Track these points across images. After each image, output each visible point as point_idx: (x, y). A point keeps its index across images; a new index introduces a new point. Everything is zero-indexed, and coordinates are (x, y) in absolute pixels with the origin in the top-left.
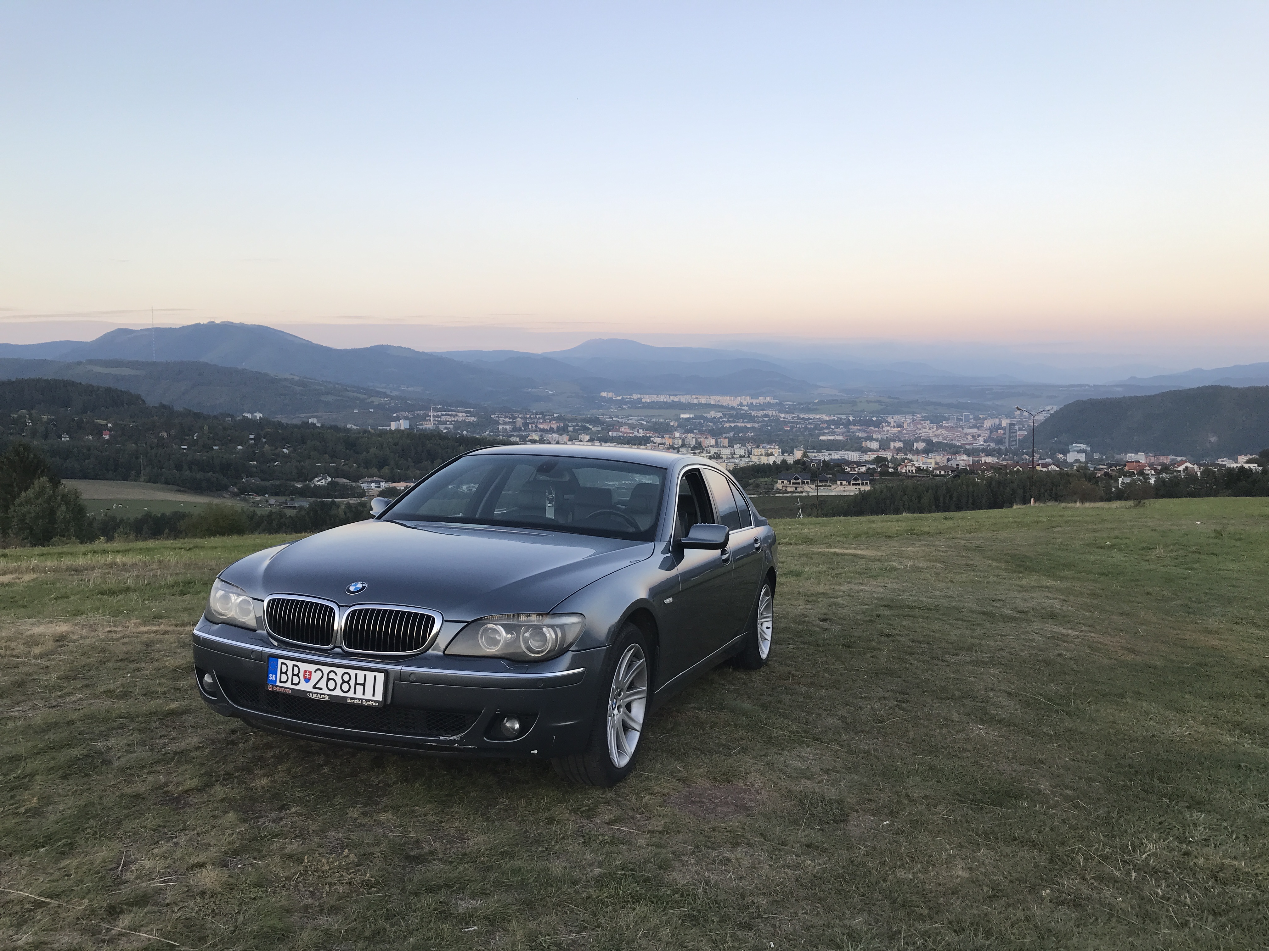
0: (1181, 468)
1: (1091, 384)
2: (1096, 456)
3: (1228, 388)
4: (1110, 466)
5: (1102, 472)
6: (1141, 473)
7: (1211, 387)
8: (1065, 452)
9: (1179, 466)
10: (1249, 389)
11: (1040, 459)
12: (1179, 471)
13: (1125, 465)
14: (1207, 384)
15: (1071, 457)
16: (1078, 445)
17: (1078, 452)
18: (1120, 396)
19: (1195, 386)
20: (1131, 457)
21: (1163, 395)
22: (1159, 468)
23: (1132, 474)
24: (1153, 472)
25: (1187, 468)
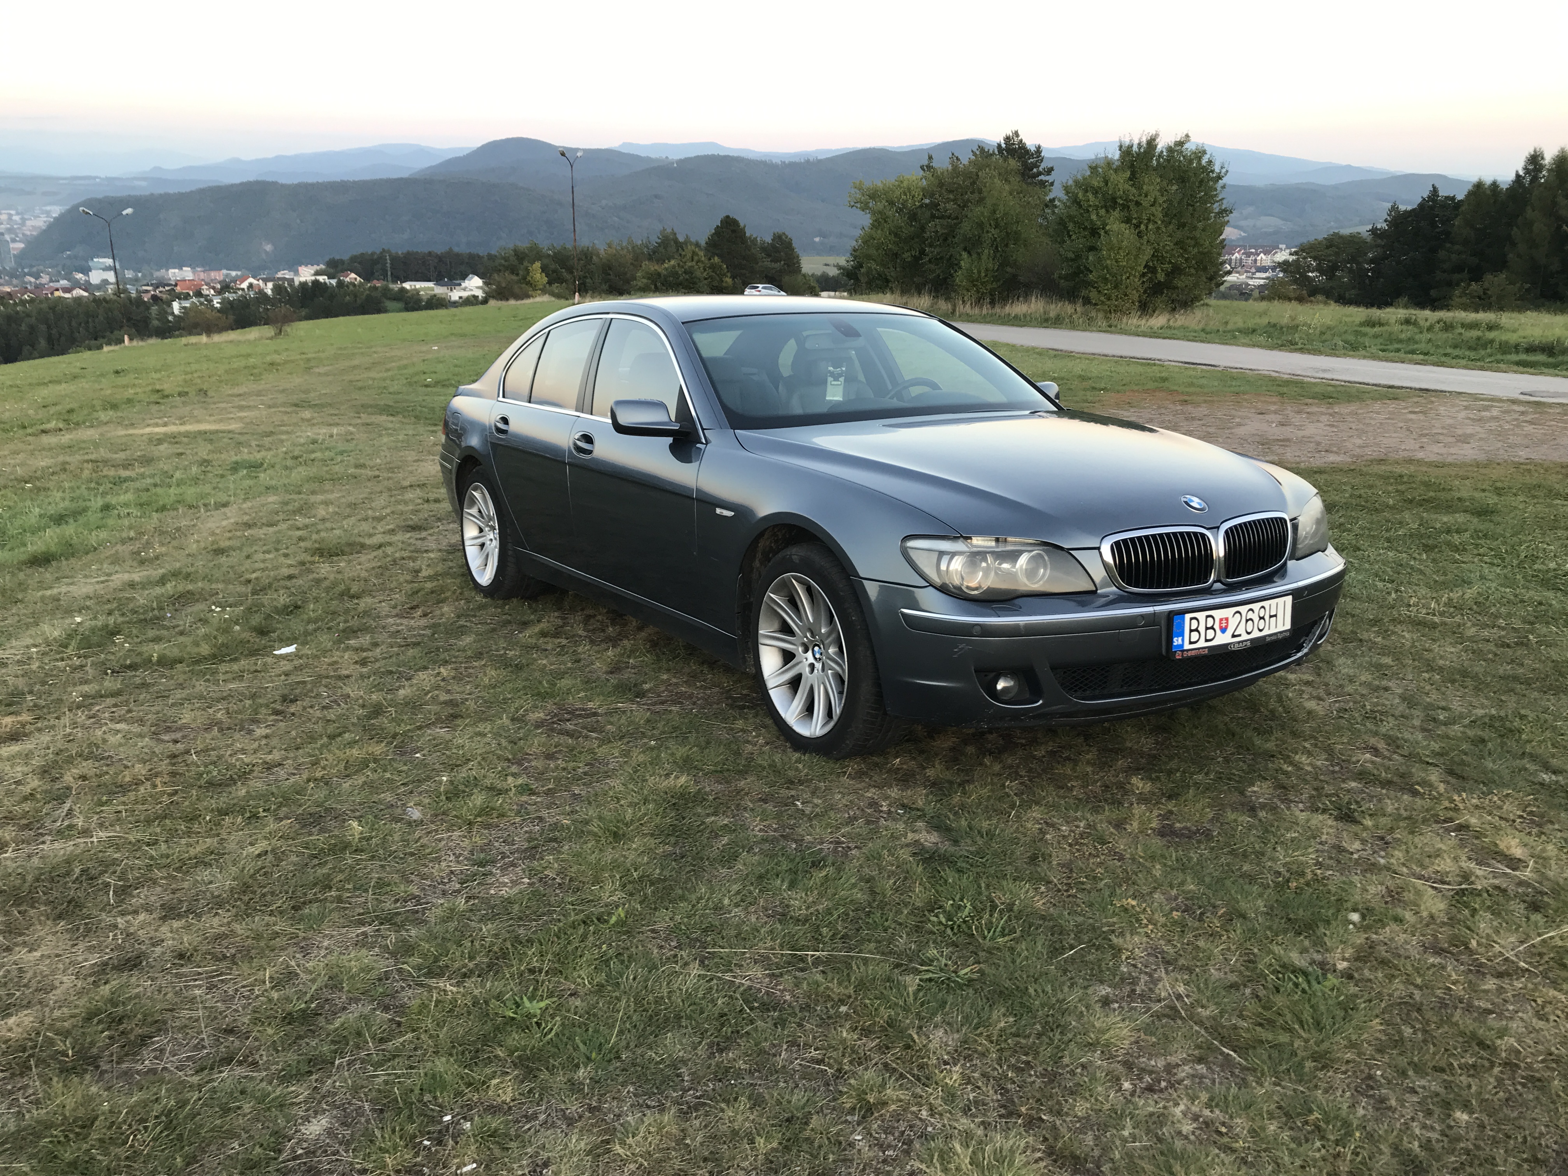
0: (245, 285)
1: (103, 176)
2: (129, 274)
3: (275, 184)
4: (157, 287)
5: (149, 295)
6: (199, 294)
7: (257, 183)
8: (86, 271)
9: (242, 282)
10: (299, 186)
11: (51, 281)
12: (243, 289)
13: (176, 285)
14: (252, 179)
15: (95, 277)
16: (101, 260)
17: (104, 270)
18: (147, 193)
19: (237, 180)
20: (174, 274)
21: (202, 191)
22: (219, 286)
23: (187, 297)
24: (212, 292)
25: (251, 286)
